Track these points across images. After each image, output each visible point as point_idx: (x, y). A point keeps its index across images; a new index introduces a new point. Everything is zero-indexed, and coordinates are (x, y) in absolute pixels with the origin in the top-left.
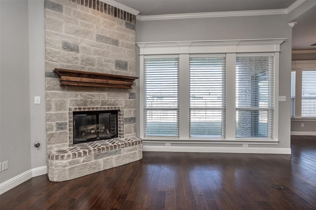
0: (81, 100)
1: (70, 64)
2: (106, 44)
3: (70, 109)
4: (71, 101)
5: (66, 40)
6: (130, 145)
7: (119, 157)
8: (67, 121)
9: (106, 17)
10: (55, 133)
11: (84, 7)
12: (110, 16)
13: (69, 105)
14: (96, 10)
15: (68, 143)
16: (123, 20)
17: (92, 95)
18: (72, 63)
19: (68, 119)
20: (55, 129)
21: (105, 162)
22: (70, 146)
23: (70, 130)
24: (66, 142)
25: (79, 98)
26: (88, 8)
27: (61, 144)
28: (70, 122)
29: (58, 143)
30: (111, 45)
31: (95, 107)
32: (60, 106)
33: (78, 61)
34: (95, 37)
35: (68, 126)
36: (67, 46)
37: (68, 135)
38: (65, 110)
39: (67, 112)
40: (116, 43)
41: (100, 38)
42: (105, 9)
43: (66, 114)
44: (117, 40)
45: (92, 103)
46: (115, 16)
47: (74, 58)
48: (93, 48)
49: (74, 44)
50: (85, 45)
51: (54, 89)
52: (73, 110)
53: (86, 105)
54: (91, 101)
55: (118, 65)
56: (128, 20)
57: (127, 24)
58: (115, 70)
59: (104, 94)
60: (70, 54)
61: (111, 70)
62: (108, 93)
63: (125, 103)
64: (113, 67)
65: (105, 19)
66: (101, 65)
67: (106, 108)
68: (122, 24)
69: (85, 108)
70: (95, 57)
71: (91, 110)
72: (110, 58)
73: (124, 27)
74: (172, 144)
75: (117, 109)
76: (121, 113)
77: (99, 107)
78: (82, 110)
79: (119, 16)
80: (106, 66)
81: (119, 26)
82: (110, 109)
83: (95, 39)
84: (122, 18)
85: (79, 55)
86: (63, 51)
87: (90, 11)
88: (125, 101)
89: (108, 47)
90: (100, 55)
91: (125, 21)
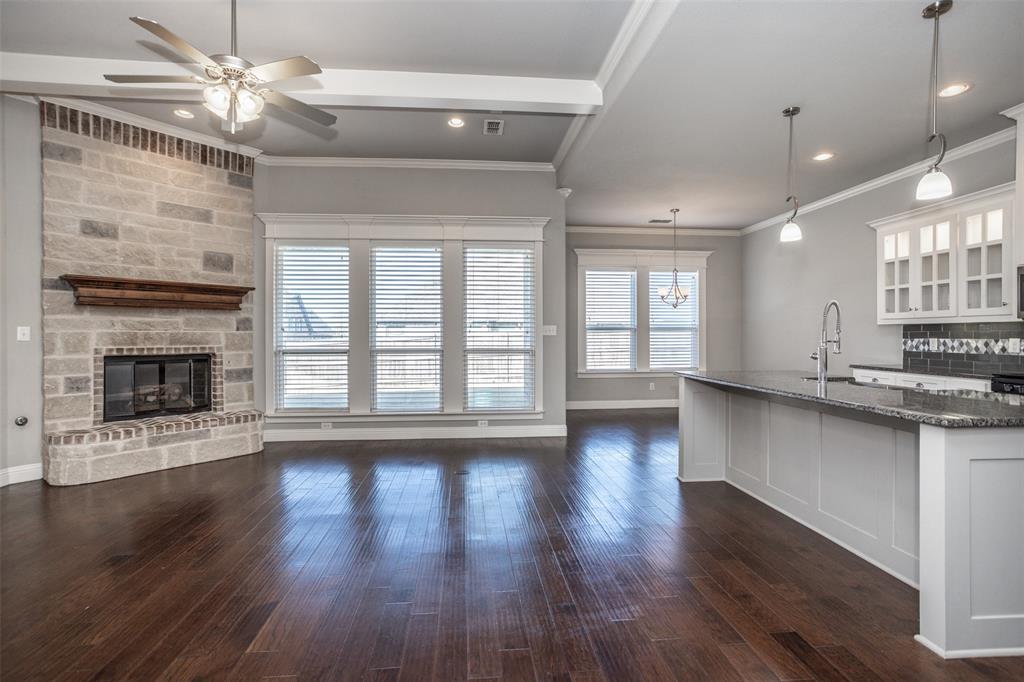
0: (123, 333)
1: (97, 263)
2: (183, 221)
3: (97, 351)
4: (101, 336)
5: (90, 217)
6: (230, 422)
7: (204, 444)
8: (91, 375)
9: (180, 167)
10: (61, 398)
11: (130, 149)
12: (191, 162)
13: (95, 341)
14: (158, 154)
15: (91, 418)
16: (222, 169)
17: (148, 324)
18: (103, 261)
19: (92, 370)
20: (62, 388)
21: (173, 452)
22: (95, 423)
23: (96, 392)
24: (87, 415)
25: (118, 329)
26: (139, 151)
27: (75, 420)
28: (96, 376)
29: (69, 417)
30: (194, 223)
31: (155, 347)
32: (76, 345)
33: (117, 257)
34: (154, 206)
35: (92, 384)
36: (92, 228)
37: (92, 402)
38: (87, 352)
39: (90, 356)
40: (206, 216)
41: (166, 209)
42: (180, 149)
43: (87, 360)
44: (208, 212)
45: (148, 338)
46: (204, 161)
47: (108, 251)
48: (151, 229)
49: (107, 224)
50: (133, 225)
51: (61, 312)
52: (104, 353)
53: (134, 344)
54: (146, 334)
55: (211, 261)
56: (234, 169)
57: (231, 176)
58: (202, 272)
59: (177, 323)
60: (95, 244)
61: (193, 272)
62: (187, 319)
63: (227, 339)
64: (198, 266)
65: (179, 171)
66: (169, 263)
67: (181, 349)
68: (219, 177)
69: (132, 349)
70: (156, 247)
71: (145, 353)
72: (191, 249)
73: (225, 183)
74: (336, 425)
75: (207, 351)
76: (218, 360)
77: (164, 348)
78: (125, 353)
79: (212, 162)
80: (181, 266)
81: (212, 182)
82: (191, 352)
83: (156, 211)
84: (219, 166)
85: (117, 245)
86: (83, 238)
87: (144, 157)
88: (226, 335)
89: (186, 226)
90: (167, 242)
91: (225, 173)
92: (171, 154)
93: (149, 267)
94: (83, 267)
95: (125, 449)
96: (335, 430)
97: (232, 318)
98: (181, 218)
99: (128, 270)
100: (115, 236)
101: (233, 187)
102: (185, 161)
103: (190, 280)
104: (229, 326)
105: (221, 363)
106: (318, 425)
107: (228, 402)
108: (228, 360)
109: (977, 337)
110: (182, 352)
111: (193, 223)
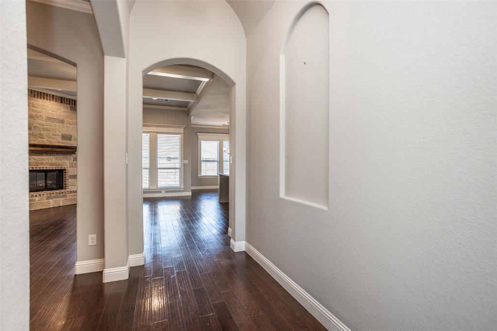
7: (65, 199)
9: (53, 104)
12: (57, 103)
14: (45, 100)
17: (42, 159)
21: (54, 202)
34: (44, 118)
40: (62, 122)
41: (49, 119)
42: (53, 99)
44: (63, 120)
45: (42, 164)
46: (62, 102)
48: (43, 126)
50: (37, 125)
52: (28, 169)
53: (38, 166)
54: (42, 162)
55: (64, 137)
56: (72, 105)
57: (71, 107)
58: (61, 141)
59: (52, 159)
61: (58, 141)
62: (56, 158)
64: (59, 139)
65: (53, 106)
66: (49, 138)
67: (54, 167)
68: (67, 108)
69: (37, 168)
70: (45, 133)
71: (41, 169)
72: (57, 133)
73: (69, 110)
75: (63, 168)
76: (67, 171)
77: (48, 167)
78: (34, 169)
79: (64, 103)
80: (54, 139)
81: (64, 110)
82: (57, 169)
83: (45, 120)
84: (67, 104)
85: (31, 131)
88: (69, 163)
89: (55, 125)
90: (49, 131)
91: (69, 106)
92: (50, 100)
95: (39, 200)
97: (72, 157)
98: (54, 122)
100: (30, 129)
101: (72, 111)
102: (55, 103)
103: (57, 144)
104: (70, 160)
105: (68, 173)
107: (71, 186)
108: (70, 171)
110: (54, 169)
111: (58, 124)
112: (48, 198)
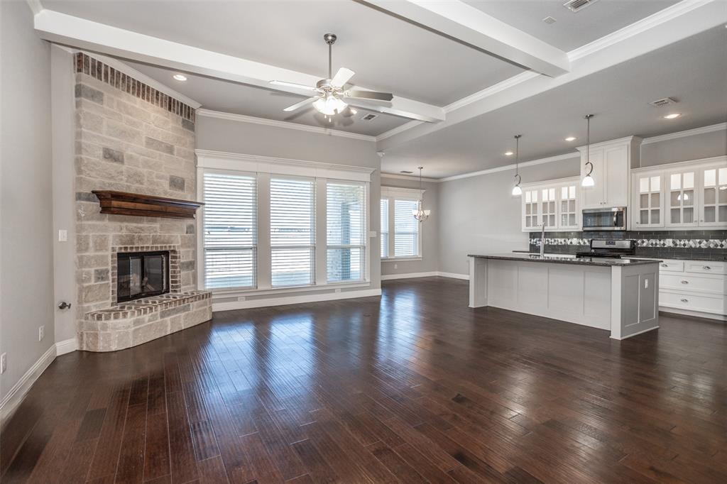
0: (127, 236)
1: (113, 182)
2: (159, 152)
3: (113, 249)
4: (115, 237)
5: (108, 145)
6: (199, 299)
8: (110, 268)
9: (158, 112)
10: (93, 286)
11: (130, 95)
12: (163, 109)
13: (111, 242)
14: (146, 101)
15: (110, 301)
16: (179, 116)
17: (140, 228)
18: (115, 180)
19: (110, 265)
20: (93, 278)
21: (173, 322)
22: (112, 304)
23: (113, 281)
24: (108, 299)
25: (124, 232)
26: (135, 98)
27: (101, 302)
28: (113, 268)
29: (97, 300)
30: (165, 154)
31: (145, 246)
32: (101, 245)
33: (123, 177)
34: (144, 140)
35: (110, 274)
36: (109, 154)
37: (111, 288)
38: (107, 250)
39: (109, 253)
40: (170, 150)
41: (151, 142)
42: (157, 99)
43: (107, 256)
44: (172, 146)
45: (140, 239)
46: (170, 109)
47: (118, 173)
48: (142, 157)
49: (119, 152)
50: (133, 154)
51: (92, 219)
52: (117, 251)
54: (140, 236)
55: (173, 182)
56: (185, 117)
57: (184, 121)
58: (168, 190)
59: (155, 227)
60: (112, 166)
61: (163, 190)
62: (161, 225)
63: (182, 240)
64: (167, 185)
65: (157, 115)
66: (151, 182)
68: (177, 121)
69: (131, 248)
70: (145, 171)
72: (162, 173)
73: (180, 126)
74: (248, 298)
75: (168, 249)
76: (177, 255)
77: (150, 247)
78: (129, 250)
79: (174, 111)
80: (158, 185)
81: (173, 125)
82: (163, 249)
83: (144, 143)
84: (178, 113)
85: (124, 168)
86: (104, 162)
87: (138, 103)
88: (181, 236)
89: (161, 156)
90: (152, 167)
91: (181, 118)
92: (153, 103)
93: (141, 186)
94: (104, 184)
95: (149, 321)
96: (247, 302)
97: (184, 225)
98: (158, 150)
99: (129, 187)
100: (122, 162)
101: (184, 130)
102: (160, 108)
103: (162, 196)
104: (182, 230)
106: (235, 299)
107: (184, 285)
108: (184, 255)
109: (562, 237)
110: (159, 249)
112: (163, 315)
